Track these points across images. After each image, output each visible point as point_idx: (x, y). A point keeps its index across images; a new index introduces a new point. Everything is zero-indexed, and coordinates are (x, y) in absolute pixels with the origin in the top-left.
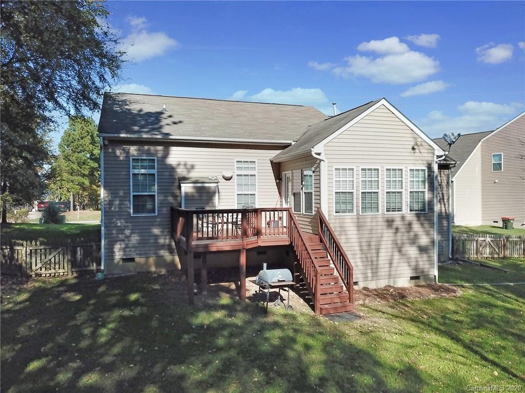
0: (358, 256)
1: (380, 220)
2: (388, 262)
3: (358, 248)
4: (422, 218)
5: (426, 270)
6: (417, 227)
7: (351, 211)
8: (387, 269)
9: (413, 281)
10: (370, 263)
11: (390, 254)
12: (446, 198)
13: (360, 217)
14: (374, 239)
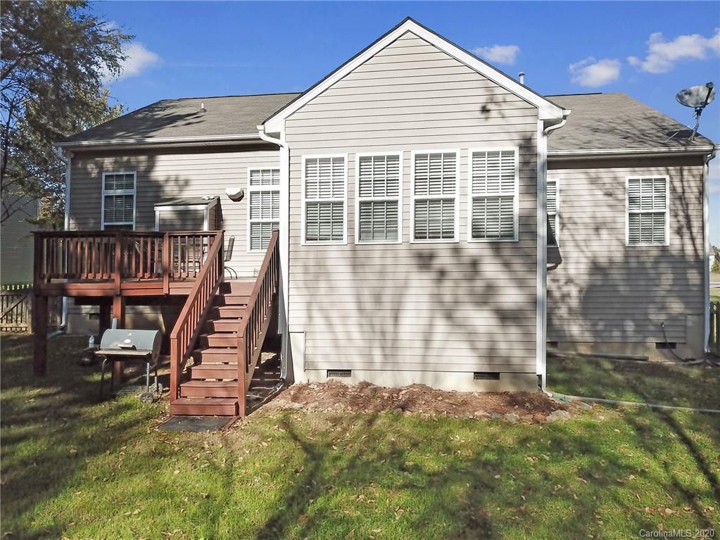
0: (353, 321)
1: (403, 253)
2: (420, 337)
3: (353, 306)
4: (507, 252)
5: (516, 361)
6: (491, 269)
7: (339, 237)
8: (420, 352)
9: (482, 382)
10: (378, 336)
11: (425, 321)
12: (696, 224)
13: (358, 248)
14: (389, 291)
